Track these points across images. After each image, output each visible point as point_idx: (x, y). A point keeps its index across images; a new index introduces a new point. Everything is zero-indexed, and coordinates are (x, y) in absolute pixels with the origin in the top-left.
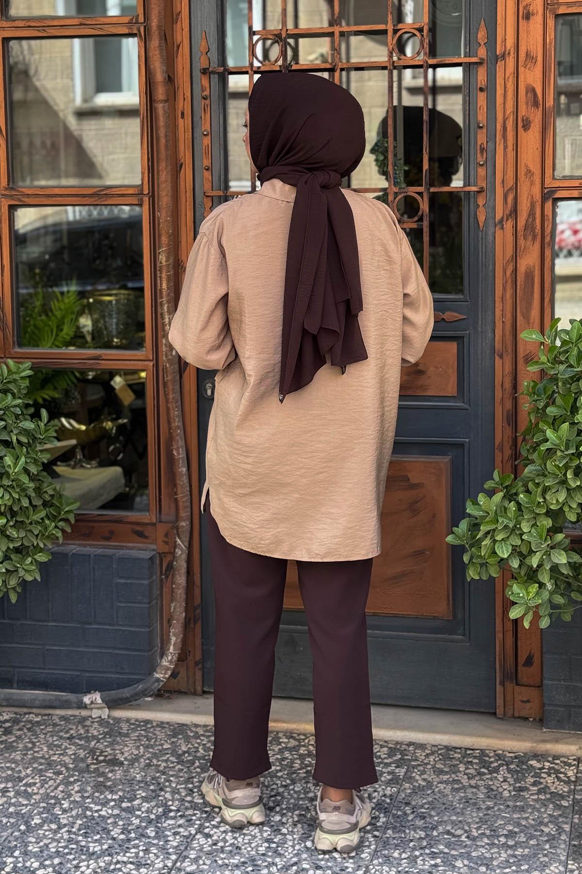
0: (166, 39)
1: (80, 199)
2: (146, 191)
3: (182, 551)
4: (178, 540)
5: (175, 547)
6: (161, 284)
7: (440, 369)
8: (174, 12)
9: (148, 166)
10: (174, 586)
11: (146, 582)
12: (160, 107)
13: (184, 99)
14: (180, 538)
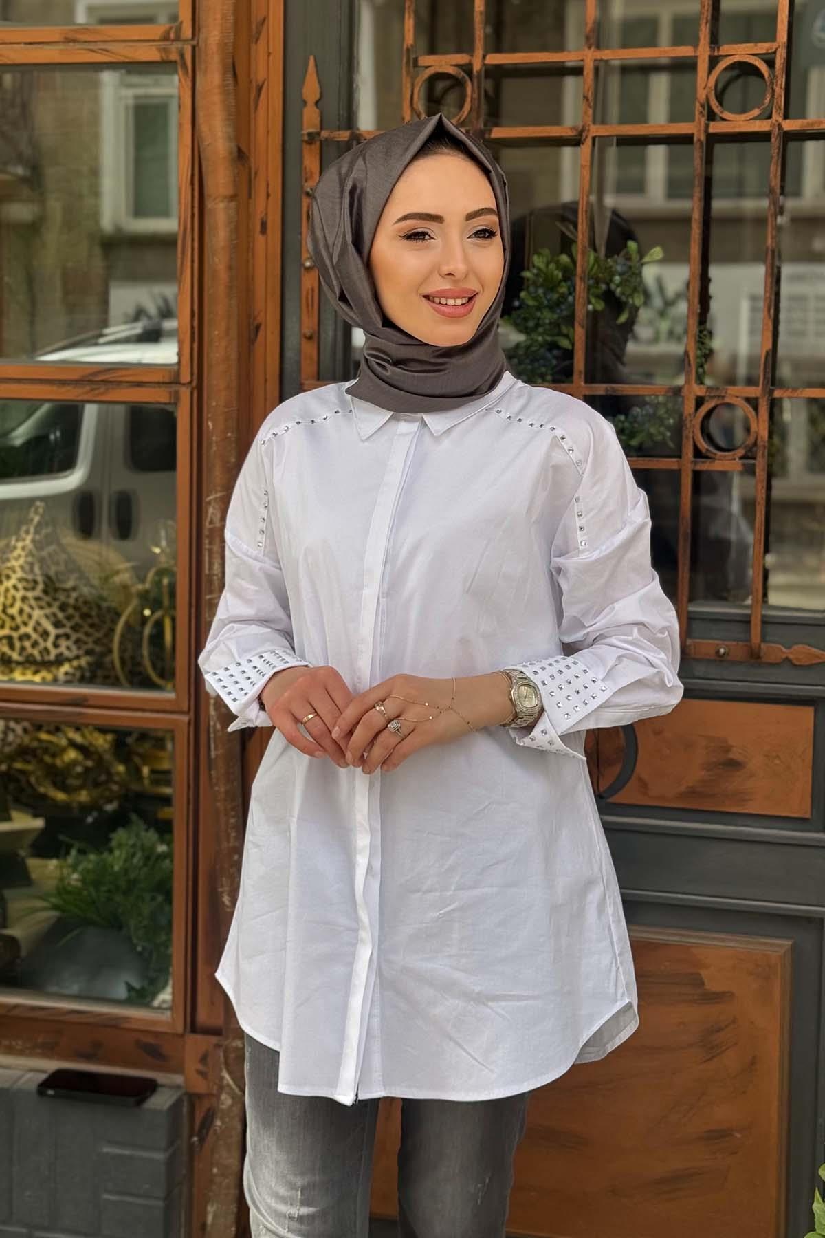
0: (235, 75)
1: (55, 388)
2: (185, 377)
3: (233, 1098)
4: (227, 1077)
5: (221, 1088)
6: (211, 564)
7: (777, 762)
8: (253, 19)
9: (192, 327)
10: (215, 1170)
11: (160, 1156)
12: (220, 212)
13: (268, 195)
14: (230, 1073)
